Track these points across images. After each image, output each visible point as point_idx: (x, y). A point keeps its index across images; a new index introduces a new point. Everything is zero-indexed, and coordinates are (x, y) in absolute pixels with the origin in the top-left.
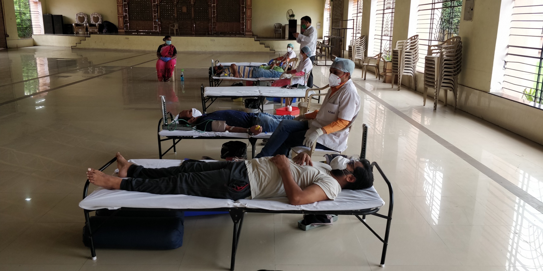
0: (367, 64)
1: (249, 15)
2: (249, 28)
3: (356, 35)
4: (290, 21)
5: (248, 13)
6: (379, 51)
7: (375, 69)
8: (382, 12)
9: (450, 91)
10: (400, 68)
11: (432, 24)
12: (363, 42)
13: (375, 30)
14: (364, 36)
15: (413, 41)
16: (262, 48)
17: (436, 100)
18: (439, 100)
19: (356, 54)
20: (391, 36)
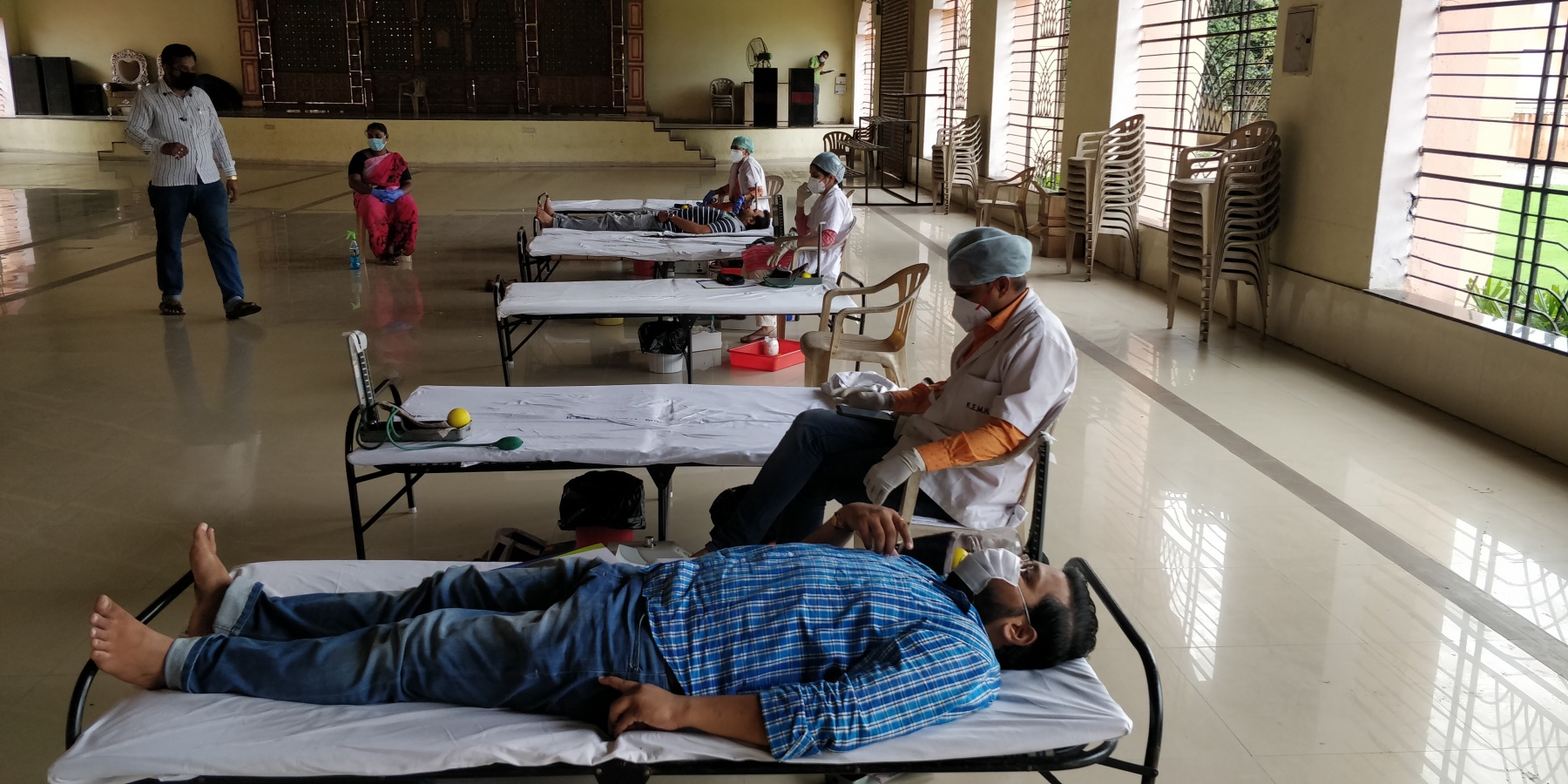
0: (990, 201)
1: (635, 54)
2: (636, 92)
3: (952, 114)
4: (757, 72)
5: (635, 50)
6: (1023, 160)
7: (1012, 214)
8: (1029, 46)
9: (1248, 283)
10: (1091, 213)
11: (1182, 83)
12: (975, 135)
13: (1010, 99)
14: (976, 117)
15: (1128, 133)
16: (676, 152)
17: (1207, 314)
18: (1214, 312)
19: (956, 170)
20: (1057, 119)
